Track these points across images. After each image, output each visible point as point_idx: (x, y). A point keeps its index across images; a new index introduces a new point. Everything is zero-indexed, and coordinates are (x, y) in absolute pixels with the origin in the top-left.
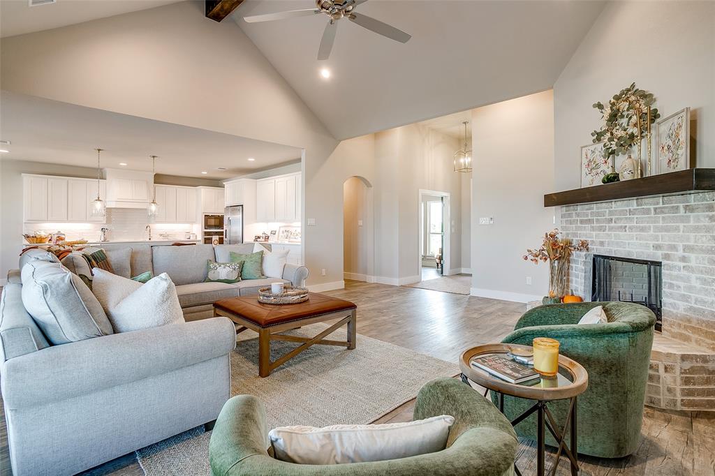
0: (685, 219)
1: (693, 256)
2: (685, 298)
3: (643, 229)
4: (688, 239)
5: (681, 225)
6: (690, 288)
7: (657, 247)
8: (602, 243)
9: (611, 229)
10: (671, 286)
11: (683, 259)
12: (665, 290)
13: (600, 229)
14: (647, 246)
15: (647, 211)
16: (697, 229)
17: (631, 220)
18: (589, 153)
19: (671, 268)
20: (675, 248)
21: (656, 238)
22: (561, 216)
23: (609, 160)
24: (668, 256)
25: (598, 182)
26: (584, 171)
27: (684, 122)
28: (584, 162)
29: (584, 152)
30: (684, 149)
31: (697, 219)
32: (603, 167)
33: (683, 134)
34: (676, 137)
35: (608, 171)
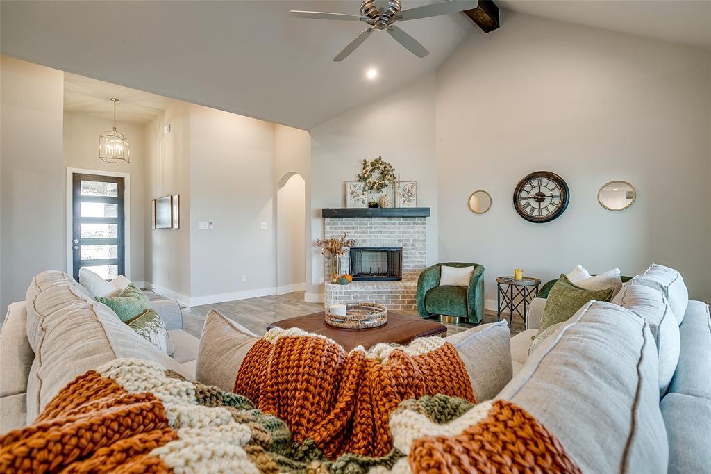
0: (412, 228)
1: (417, 244)
2: (413, 262)
3: (391, 232)
4: (415, 236)
5: (412, 230)
6: (416, 257)
7: (400, 241)
8: (364, 241)
9: (371, 232)
10: (407, 258)
11: (413, 245)
12: (404, 260)
13: (363, 232)
14: (395, 241)
15: (395, 224)
16: (418, 232)
17: (386, 228)
18: (352, 186)
19: (407, 250)
20: (409, 240)
21: (400, 236)
22: (324, 224)
23: (365, 193)
24: (405, 245)
25: (360, 205)
26: (349, 197)
27: (415, 186)
28: (349, 191)
29: (348, 184)
30: (415, 198)
31: (419, 228)
32: (362, 197)
33: (414, 191)
34: (409, 191)
35: (365, 200)
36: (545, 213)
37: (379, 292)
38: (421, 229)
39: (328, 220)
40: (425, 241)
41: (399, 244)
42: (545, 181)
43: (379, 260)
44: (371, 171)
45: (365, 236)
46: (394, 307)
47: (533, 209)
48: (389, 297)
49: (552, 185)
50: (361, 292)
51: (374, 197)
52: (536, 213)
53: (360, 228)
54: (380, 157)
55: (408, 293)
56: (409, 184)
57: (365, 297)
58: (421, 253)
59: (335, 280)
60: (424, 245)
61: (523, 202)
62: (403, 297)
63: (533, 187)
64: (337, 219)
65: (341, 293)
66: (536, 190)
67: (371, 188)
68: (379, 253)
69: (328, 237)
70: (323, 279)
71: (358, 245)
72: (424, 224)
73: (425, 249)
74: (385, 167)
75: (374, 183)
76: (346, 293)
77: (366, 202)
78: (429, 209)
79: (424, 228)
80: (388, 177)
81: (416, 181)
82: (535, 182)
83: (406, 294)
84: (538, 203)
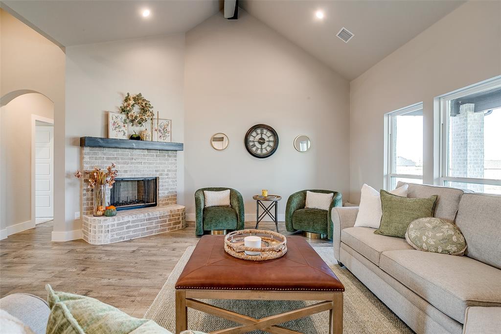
0: (167, 160)
1: (170, 173)
2: (167, 189)
3: (150, 164)
4: (169, 167)
5: (166, 162)
7: (157, 171)
8: (126, 171)
9: (132, 163)
10: (163, 186)
11: (167, 175)
12: (160, 188)
13: (124, 163)
14: (153, 171)
15: (152, 156)
16: (171, 164)
17: (145, 159)
18: (114, 117)
19: (162, 179)
20: (164, 171)
21: (157, 167)
22: (81, 154)
23: (126, 125)
24: (161, 174)
25: (120, 136)
26: (111, 127)
27: (170, 125)
28: (111, 122)
29: (110, 115)
30: (170, 134)
31: (171, 160)
32: (123, 128)
33: (169, 129)
34: (164, 128)
35: (126, 132)
36: (264, 152)
37: (150, 219)
38: (174, 161)
39: (87, 150)
40: (176, 171)
41: (156, 175)
42: (265, 131)
43: (130, 189)
44: (133, 106)
45: (126, 167)
46: (163, 230)
47: (257, 149)
48: (158, 222)
49: (269, 134)
50: (133, 222)
51: (135, 130)
52: (259, 152)
53: (122, 159)
54: (140, 94)
55: (173, 216)
56: (165, 121)
57: (137, 226)
58: (173, 181)
59: (99, 213)
60: (175, 174)
61: (251, 144)
62: (170, 220)
63: (258, 134)
64: (97, 148)
65: (113, 225)
66: (259, 137)
67: (132, 121)
68: (130, 183)
69: (87, 167)
70: (78, 213)
71: (120, 176)
72: (175, 156)
73: (176, 178)
74: (146, 104)
75: (136, 117)
76: (118, 224)
77: (126, 134)
78: (183, 144)
79: (176, 160)
80: (148, 113)
81: (171, 120)
82: (259, 131)
83: (172, 218)
84: (260, 145)
